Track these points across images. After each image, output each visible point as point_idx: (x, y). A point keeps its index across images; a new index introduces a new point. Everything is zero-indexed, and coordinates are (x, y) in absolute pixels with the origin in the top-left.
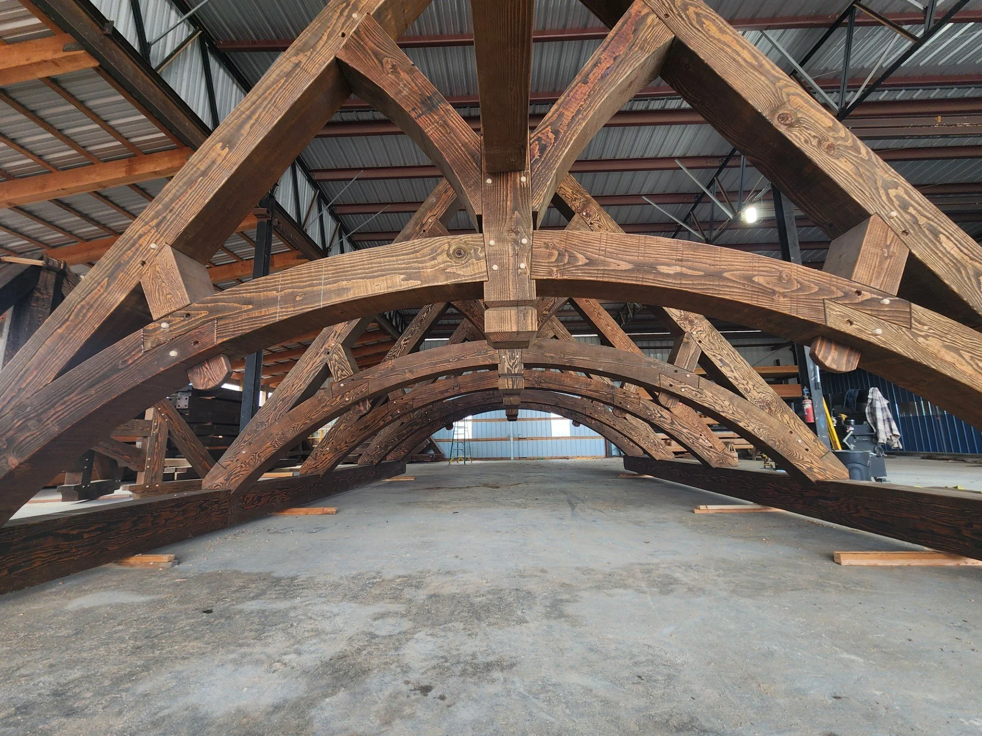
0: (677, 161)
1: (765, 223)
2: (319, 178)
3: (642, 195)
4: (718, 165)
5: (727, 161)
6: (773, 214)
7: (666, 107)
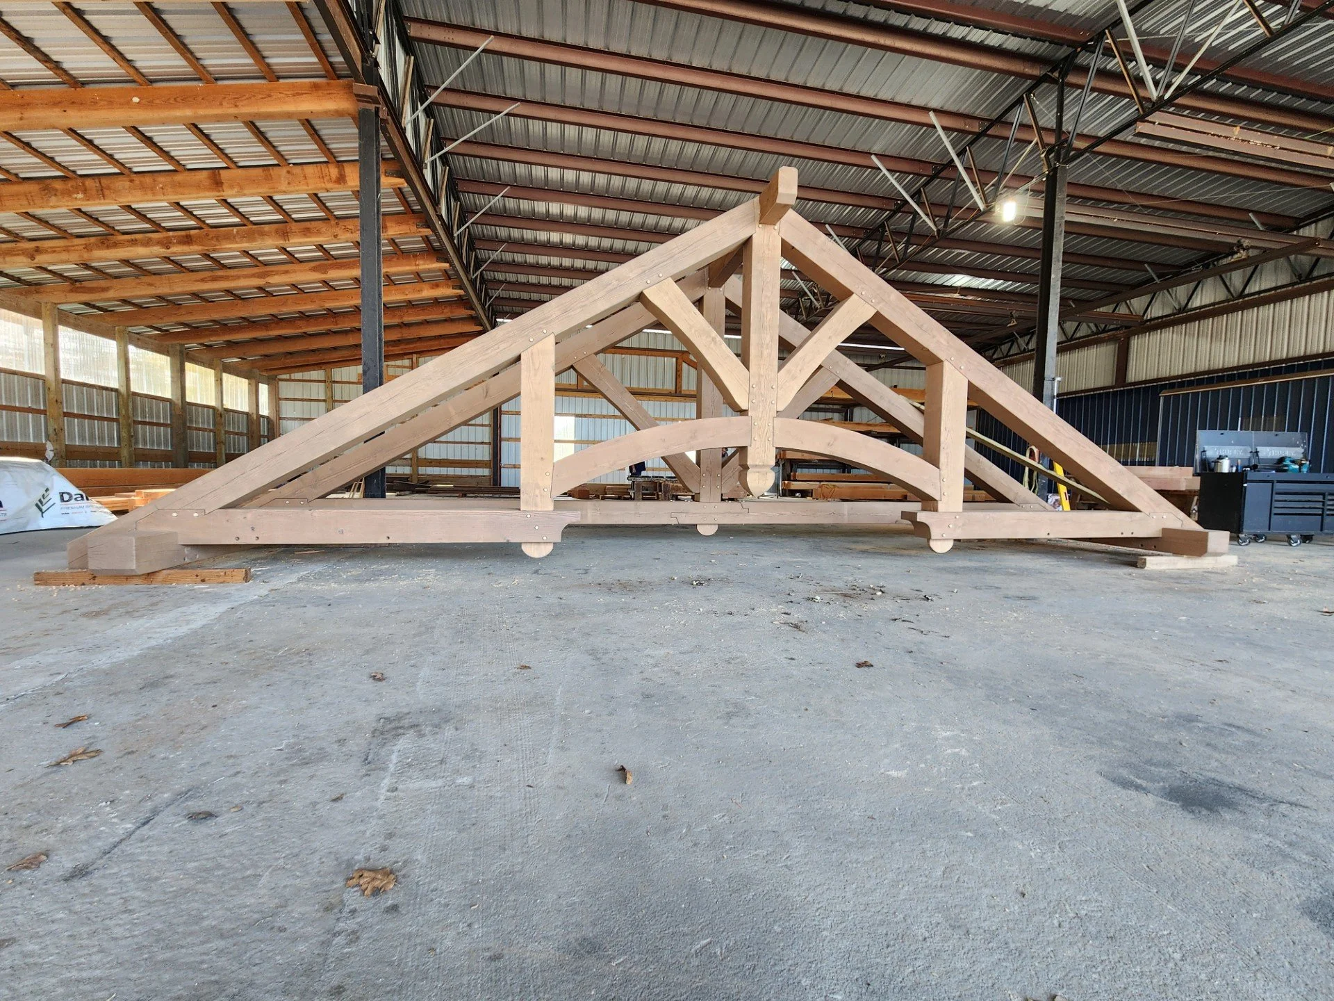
0: (931, 114)
1: (1028, 225)
2: (418, 35)
3: (871, 154)
4: (977, 130)
5: (988, 129)
6: (1041, 214)
7: (929, 30)
